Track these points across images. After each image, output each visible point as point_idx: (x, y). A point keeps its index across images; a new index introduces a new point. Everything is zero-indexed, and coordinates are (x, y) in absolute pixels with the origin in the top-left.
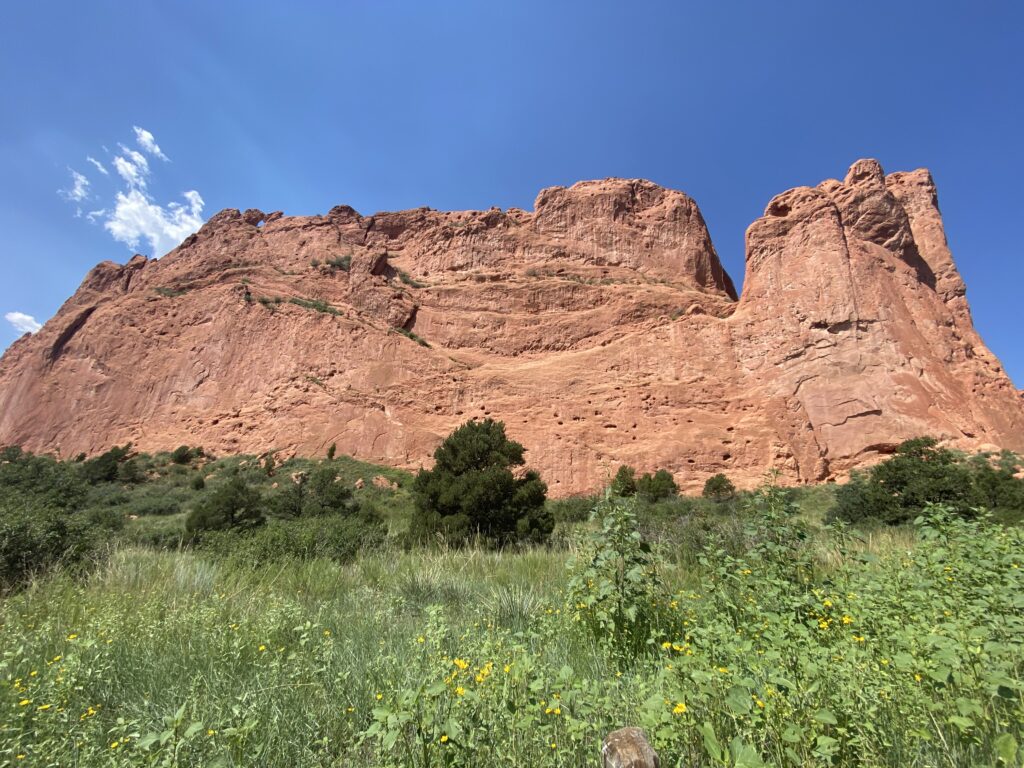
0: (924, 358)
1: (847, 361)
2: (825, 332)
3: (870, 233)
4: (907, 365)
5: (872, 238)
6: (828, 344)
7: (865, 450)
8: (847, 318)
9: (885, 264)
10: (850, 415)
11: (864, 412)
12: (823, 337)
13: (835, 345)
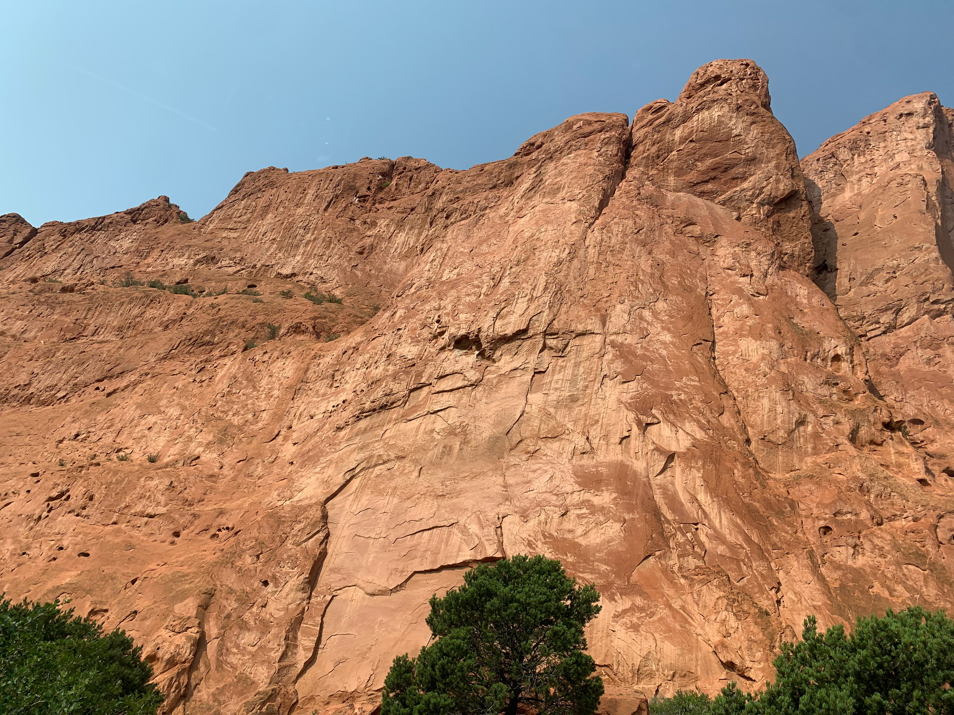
2: (467, 359)
9: (696, 230)
10: (423, 569)
11: (460, 560)
12: (457, 368)
13: (474, 385)
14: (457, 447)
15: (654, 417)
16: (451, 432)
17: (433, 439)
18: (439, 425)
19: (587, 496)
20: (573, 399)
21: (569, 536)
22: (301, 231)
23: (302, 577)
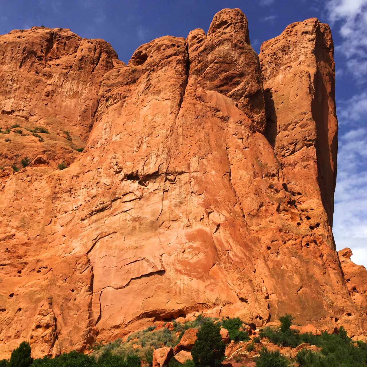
0: (224, 212)
1: (147, 216)
2: (134, 185)
3: (216, 82)
4: (205, 220)
5: (217, 88)
6: (134, 198)
7: (139, 318)
8: (156, 170)
9: (220, 114)
10: (134, 277)
11: (148, 273)
12: (131, 190)
13: (140, 198)
14: (138, 227)
15: (212, 209)
16: (135, 220)
17: (127, 224)
18: (129, 217)
19: (191, 244)
20: (181, 203)
21: (187, 260)
22: (10, 82)
23: (87, 286)
